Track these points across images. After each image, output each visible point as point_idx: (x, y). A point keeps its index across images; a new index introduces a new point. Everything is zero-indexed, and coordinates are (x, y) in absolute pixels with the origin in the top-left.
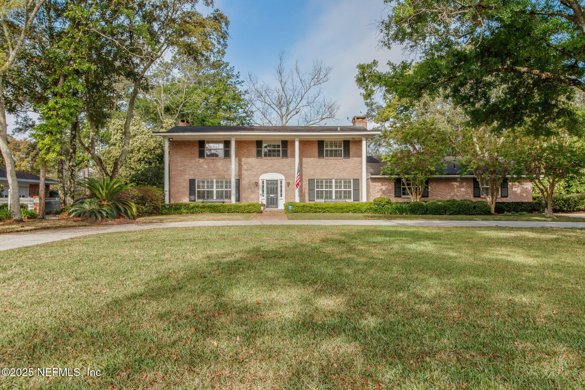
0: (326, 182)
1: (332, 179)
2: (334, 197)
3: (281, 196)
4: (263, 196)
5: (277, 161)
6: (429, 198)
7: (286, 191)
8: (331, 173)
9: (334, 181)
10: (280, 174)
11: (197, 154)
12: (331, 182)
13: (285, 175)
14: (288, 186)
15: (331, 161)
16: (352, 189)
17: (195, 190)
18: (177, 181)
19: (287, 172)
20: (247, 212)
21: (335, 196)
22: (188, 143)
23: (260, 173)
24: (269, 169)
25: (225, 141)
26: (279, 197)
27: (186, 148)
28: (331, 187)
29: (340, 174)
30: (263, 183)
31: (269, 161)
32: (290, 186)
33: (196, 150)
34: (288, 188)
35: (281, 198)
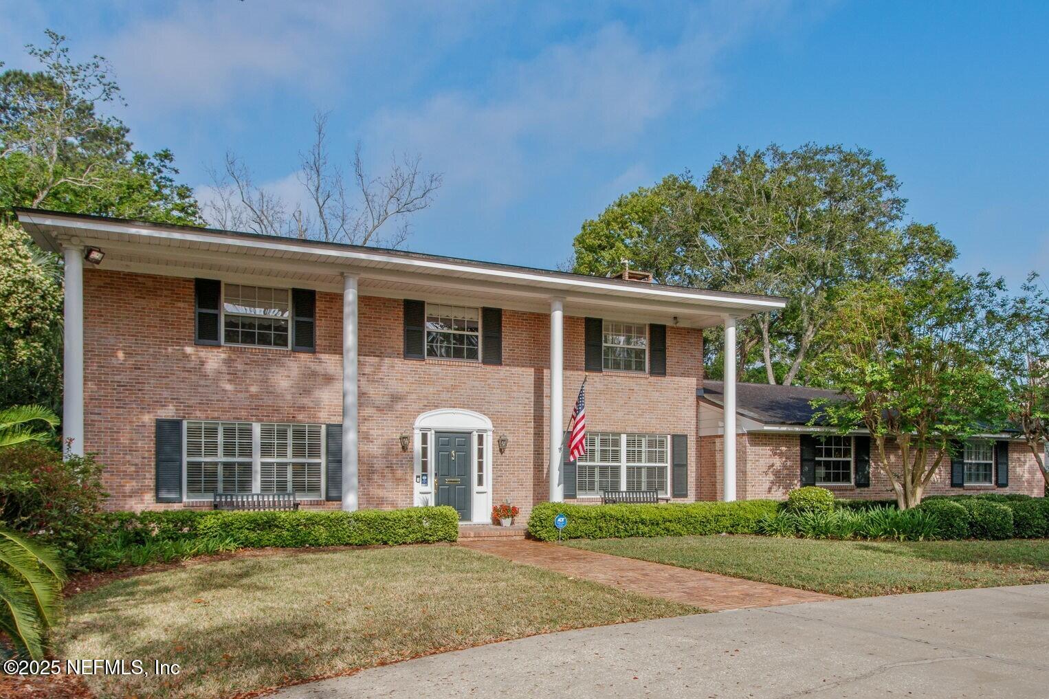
0: (604, 442)
1: (619, 434)
2: (623, 487)
3: (480, 483)
4: (425, 482)
5: (470, 373)
6: (871, 488)
7: (495, 465)
8: (620, 414)
9: (624, 438)
10: (477, 414)
11: (191, 328)
12: (616, 443)
13: (493, 417)
14: (502, 451)
15: (619, 380)
16: (669, 465)
17: (181, 461)
18: (103, 425)
19: (499, 407)
20: (417, 542)
21: (628, 482)
22: (150, 283)
23: (415, 406)
24: (444, 396)
25: (296, 292)
26: (475, 487)
27: (142, 302)
28: (616, 457)
29: (641, 420)
30: (424, 440)
31: (442, 370)
32: (507, 452)
33: (187, 311)
34: (501, 459)
35: (480, 489)
